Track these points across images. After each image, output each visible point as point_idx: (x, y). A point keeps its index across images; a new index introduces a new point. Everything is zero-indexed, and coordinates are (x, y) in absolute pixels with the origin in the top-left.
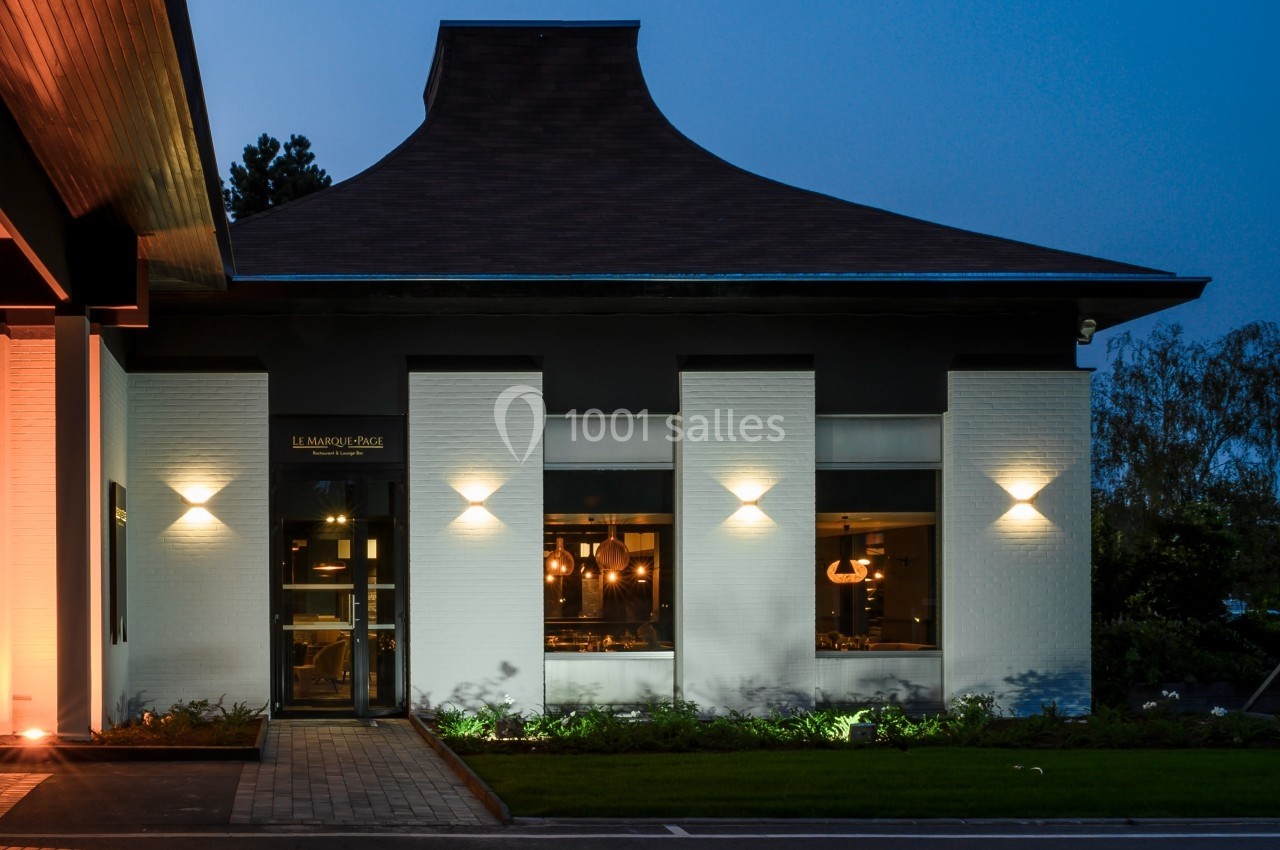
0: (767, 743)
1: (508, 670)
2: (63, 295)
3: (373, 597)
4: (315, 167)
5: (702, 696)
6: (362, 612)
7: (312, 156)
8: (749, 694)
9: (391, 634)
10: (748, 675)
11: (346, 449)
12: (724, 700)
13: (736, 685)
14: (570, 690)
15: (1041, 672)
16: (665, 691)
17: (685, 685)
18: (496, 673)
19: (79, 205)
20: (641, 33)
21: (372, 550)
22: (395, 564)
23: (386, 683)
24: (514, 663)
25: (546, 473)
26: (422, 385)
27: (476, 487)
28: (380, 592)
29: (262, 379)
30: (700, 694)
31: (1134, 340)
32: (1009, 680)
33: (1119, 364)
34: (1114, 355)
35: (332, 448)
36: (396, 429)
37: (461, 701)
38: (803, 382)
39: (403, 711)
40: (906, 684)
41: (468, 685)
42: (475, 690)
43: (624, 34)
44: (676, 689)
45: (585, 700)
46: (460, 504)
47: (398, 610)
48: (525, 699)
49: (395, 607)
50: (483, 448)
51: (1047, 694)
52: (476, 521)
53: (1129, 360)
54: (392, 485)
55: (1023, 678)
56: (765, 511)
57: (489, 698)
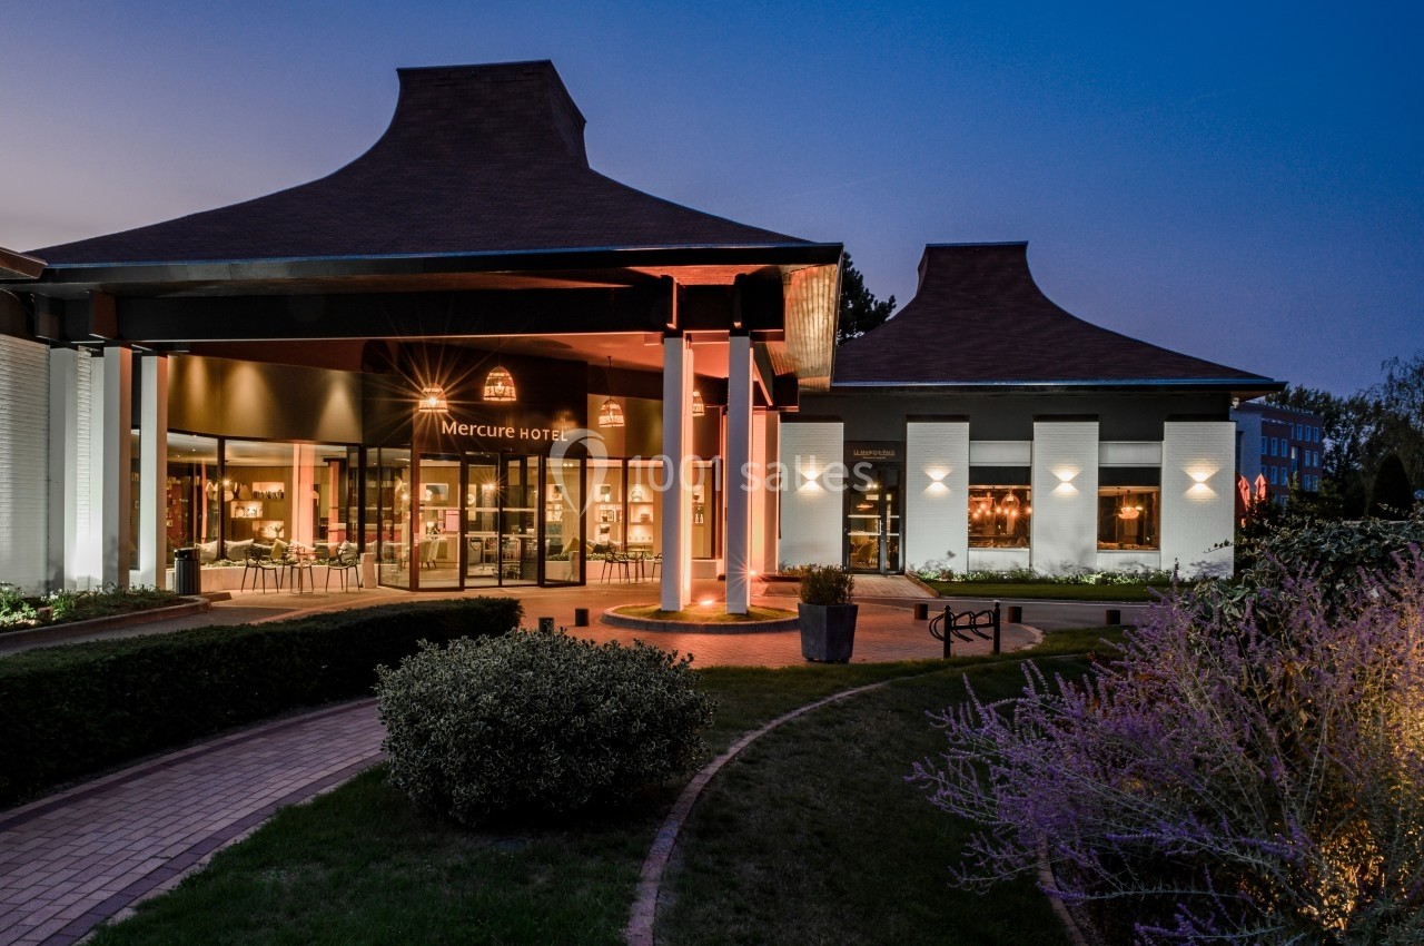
0: (1053, 583)
1: (951, 555)
2: (770, 404)
3: (889, 522)
4: (853, 270)
5: (1041, 571)
6: (884, 527)
7: (851, 263)
8: (1065, 568)
9: (897, 538)
10: (1064, 559)
11: (878, 456)
12: (1052, 568)
13: (1059, 564)
14: (980, 564)
15: (1208, 561)
16: (1025, 566)
17: (1034, 563)
18: (945, 556)
19: (780, 372)
20: (1029, 247)
21: (889, 497)
22: (899, 506)
23: (894, 558)
24: (953, 552)
25: (970, 468)
26: (913, 428)
27: (937, 473)
28: (892, 519)
29: (840, 426)
30: (1041, 568)
31: (1400, 363)
32: (1193, 565)
33: (1391, 377)
34: (1386, 372)
35: (872, 455)
36: (901, 447)
37: (929, 568)
38: (1093, 428)
39: (902, 572)
40: (1143, 566)
41: (932, 561)
42: (935, 563)
43: (1021, 248)
44: (1030, 565)
45: (987, 569)
46: (929, 481)
47: (901, 527)
48: (959, 568)
49: (898, 526)
50: (937, 454)
51: (1211, 571)
52: (937, 488)
53: (1398, 375)
54: (899, 473)
55: (1199, 564)
56: (1075, 486)
57: (942, 567)
